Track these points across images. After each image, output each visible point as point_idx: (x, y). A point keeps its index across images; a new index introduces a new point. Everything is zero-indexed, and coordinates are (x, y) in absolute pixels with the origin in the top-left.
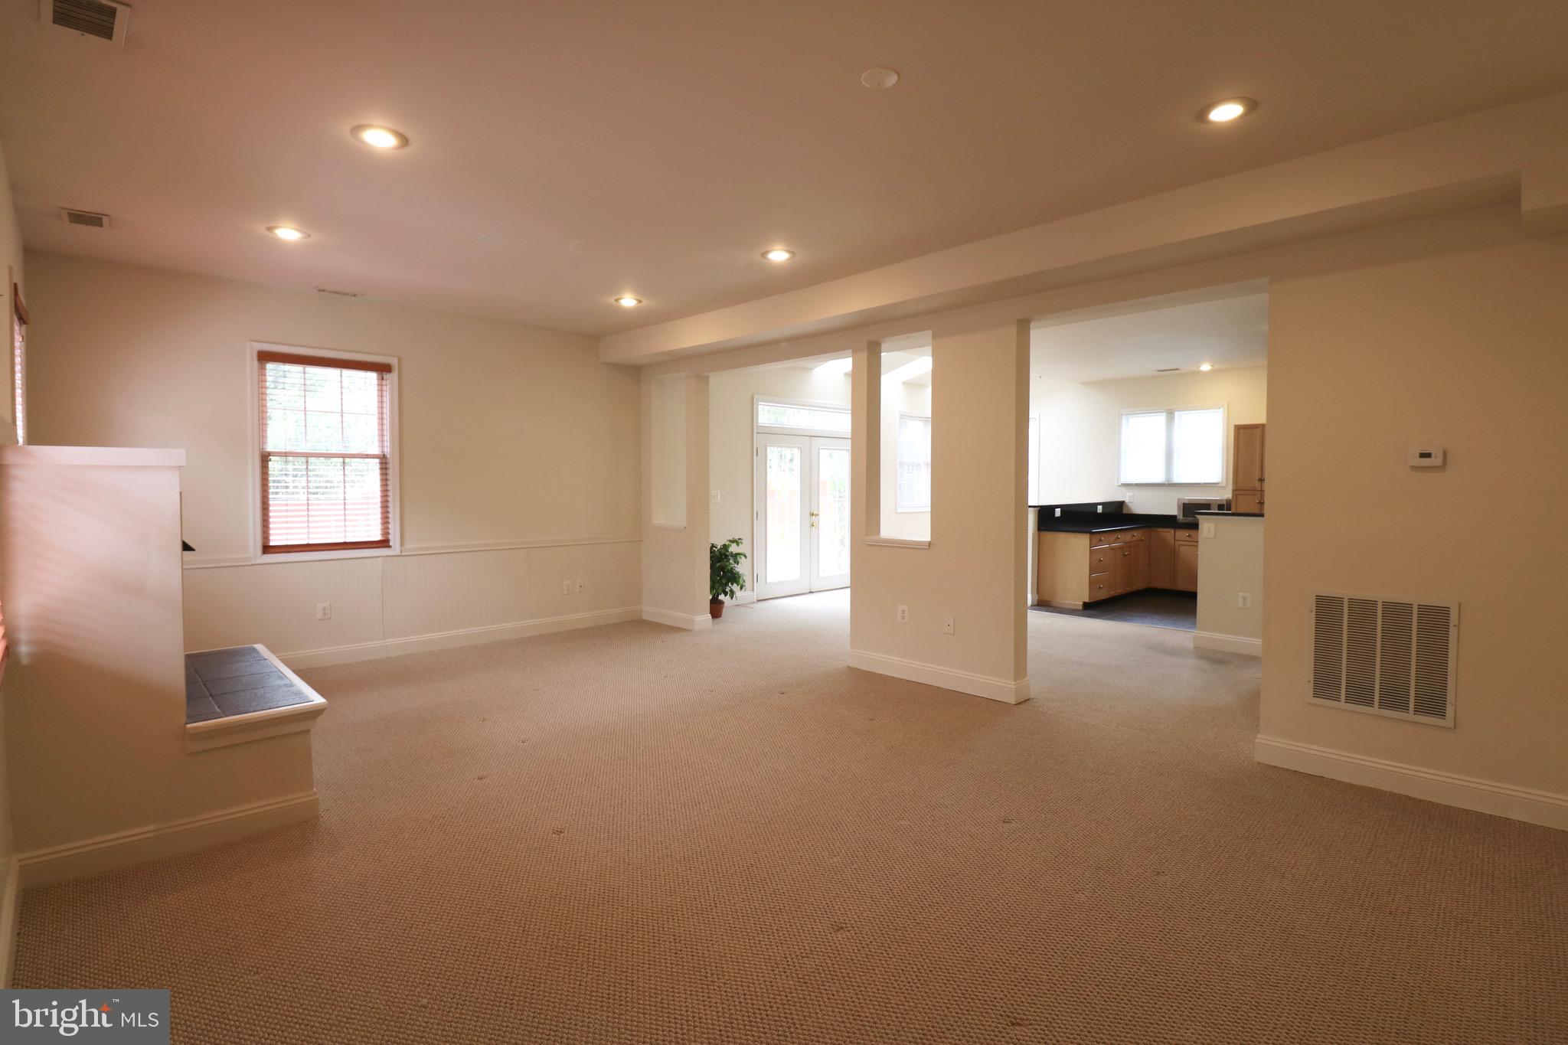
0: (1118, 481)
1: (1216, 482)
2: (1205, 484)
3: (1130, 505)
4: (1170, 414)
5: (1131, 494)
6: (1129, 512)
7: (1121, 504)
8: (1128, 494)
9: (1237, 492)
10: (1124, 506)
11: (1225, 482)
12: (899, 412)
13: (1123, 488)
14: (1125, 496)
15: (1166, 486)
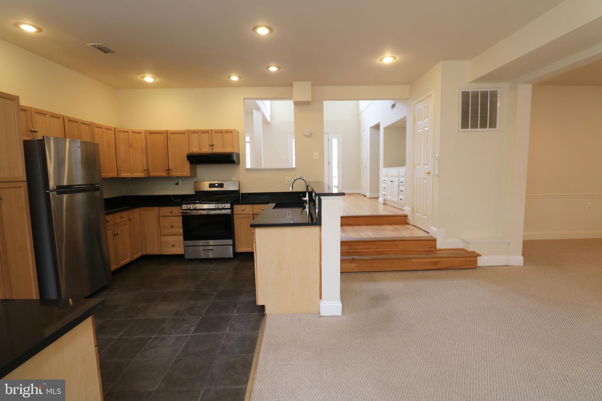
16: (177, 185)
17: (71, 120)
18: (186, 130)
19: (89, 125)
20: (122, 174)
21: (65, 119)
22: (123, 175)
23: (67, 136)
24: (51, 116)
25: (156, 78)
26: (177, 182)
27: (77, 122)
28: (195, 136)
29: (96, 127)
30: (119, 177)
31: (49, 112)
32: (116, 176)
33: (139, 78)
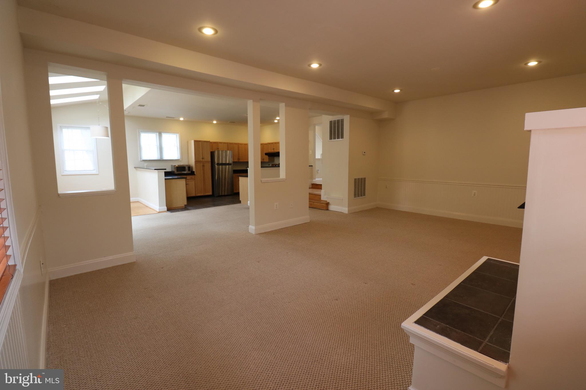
0: (141, 159)
1: (178, 159)
4: (160, 134)
5: (147, 164)
9: (196, 162)
13: (143, 162)
15: (161, 160)
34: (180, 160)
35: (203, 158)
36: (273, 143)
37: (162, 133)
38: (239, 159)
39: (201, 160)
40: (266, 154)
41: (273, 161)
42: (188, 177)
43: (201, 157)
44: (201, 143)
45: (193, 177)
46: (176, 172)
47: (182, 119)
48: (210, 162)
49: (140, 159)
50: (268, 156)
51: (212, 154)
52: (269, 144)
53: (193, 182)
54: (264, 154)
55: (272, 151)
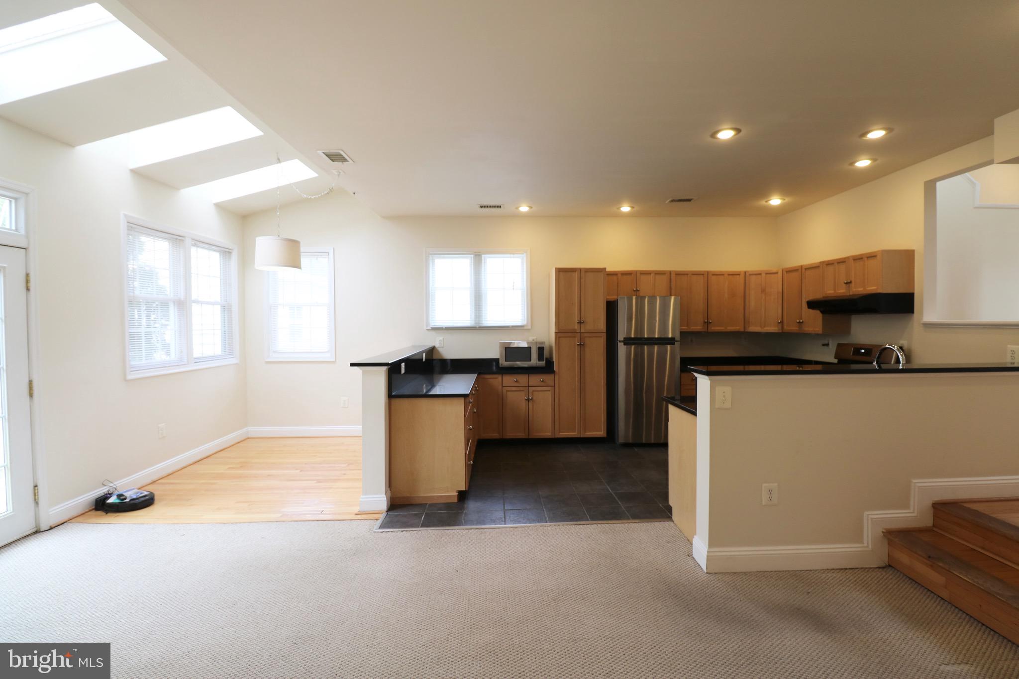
0: (428, 323)
1: (522, 325)
2: (513, 326)
3: (440, 350)
4: (478, 258)
5: (441, 338)
6: (440, 358)
7: (432, 351)
8: (437, 338)
9: (559, 334)
10: (434, 350)
11: (530, 324)
12: (125, 216)
13: (433, 333)
14: (436, 341)
15: (478, 329)
16: (826, 347)
17: (679, 274)
18: (820, 262)
19: (703, 274)
20: (750, 328)
21: (672, 274)
22: (753, 329)
23: (673, 291)
24: (656, 274)
25: (785, 198)
26: (826, 342)
27: (687, 274)
28: (831, 268)
29: (713, 275)
30: (746, 331)
31: (653, 271)
32: (742, 330)
33: (763, 203)
34: (525, 328)
35: (580, 323)
36: (848, 258)
37: (483, 256)
38: (707, 323)
39: (576, 327)
40: (812, 305)
41: (847, 331)
42: (535, 379)
43: (576, 320)
44: (576, 275)
45: (548, 378)
46: (503, 363)
47: (524, 209)
48: (605, 335)
49: (427, 327)
50: (822, 312)
51: (611, 308)
52: (829, 263)
53: (548, 395)
54: (805, 305)
55: (842, 291)
